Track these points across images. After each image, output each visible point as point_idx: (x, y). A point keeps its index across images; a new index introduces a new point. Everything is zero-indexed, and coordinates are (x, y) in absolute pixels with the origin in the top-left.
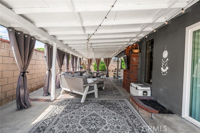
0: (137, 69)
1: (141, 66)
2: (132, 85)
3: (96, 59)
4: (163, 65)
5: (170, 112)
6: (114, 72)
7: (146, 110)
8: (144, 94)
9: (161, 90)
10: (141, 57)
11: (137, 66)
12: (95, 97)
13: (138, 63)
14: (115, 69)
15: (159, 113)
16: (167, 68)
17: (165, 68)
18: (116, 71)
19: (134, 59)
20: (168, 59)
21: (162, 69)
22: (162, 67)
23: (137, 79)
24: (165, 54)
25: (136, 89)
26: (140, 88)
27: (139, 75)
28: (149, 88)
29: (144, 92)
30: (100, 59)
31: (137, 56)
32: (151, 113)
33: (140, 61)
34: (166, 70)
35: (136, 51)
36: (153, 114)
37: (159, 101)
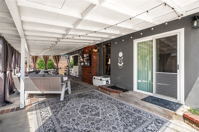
0: (97, 65)
1: (99, 62)
2: (95, 78)
3: (44, 57)
4: (119, 62)
5: (126, 91)
6: (65, 69)
7: (116, 92)
8: (107, 83)
9: (119, 78)
10: (99, 55)
11: (96, 63)
12: (69, 94)
13: (97, 60)
14: (66, 66)
15: (123, 92)
16: (122, 63)
17: (121, 63)
18: (67, 68)
19: (94, 57)
20: (122, 58)
21: (119, 64)
22: (118, 62)
23: (97, 73)
24: (121, 54)
25: (101, 80)
26: (104, 79)
27: (98, 70)
28: (109, 78)
29: (107, 81)
30: (48, 57)
31: (96, 55)
32: (120, 93)
33: (98, 59)
34: (122, 65)
35: (96, 51)
36: (120, 94)
37: (117, 86)
